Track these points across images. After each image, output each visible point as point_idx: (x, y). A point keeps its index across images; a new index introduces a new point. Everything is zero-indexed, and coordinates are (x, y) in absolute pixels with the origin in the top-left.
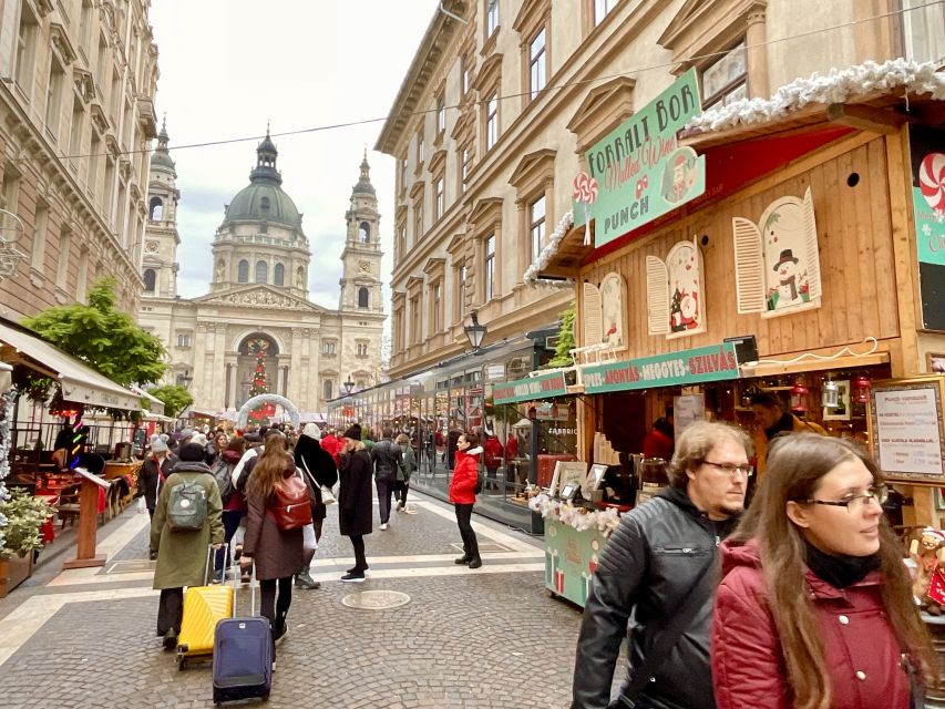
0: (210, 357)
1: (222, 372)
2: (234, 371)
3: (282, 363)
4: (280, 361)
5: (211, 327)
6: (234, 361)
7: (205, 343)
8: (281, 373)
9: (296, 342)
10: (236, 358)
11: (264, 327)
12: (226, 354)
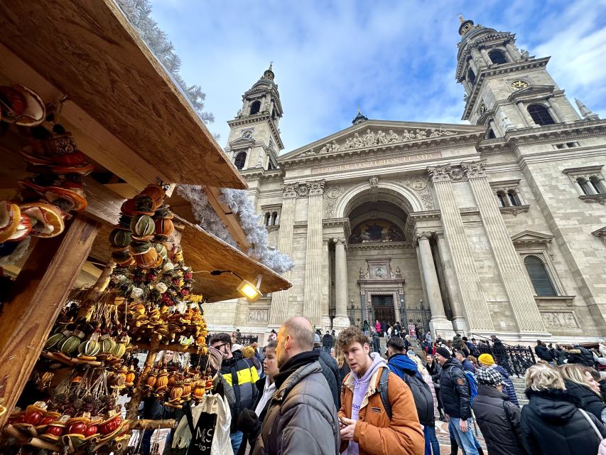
0: (301, 231)
1: (321, 253)
2: (340, 250)
3: (422, 228)
4: (418, 225)
5: (302, 190)
6: (339, 234)
7: (294, 212)
8: (425, 246)
9: (442, 188)
10: (341, 230)
11: (380, 178)
12: (326, 225)
